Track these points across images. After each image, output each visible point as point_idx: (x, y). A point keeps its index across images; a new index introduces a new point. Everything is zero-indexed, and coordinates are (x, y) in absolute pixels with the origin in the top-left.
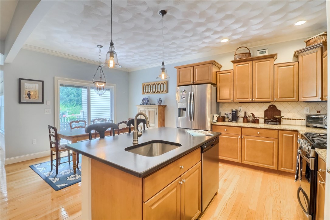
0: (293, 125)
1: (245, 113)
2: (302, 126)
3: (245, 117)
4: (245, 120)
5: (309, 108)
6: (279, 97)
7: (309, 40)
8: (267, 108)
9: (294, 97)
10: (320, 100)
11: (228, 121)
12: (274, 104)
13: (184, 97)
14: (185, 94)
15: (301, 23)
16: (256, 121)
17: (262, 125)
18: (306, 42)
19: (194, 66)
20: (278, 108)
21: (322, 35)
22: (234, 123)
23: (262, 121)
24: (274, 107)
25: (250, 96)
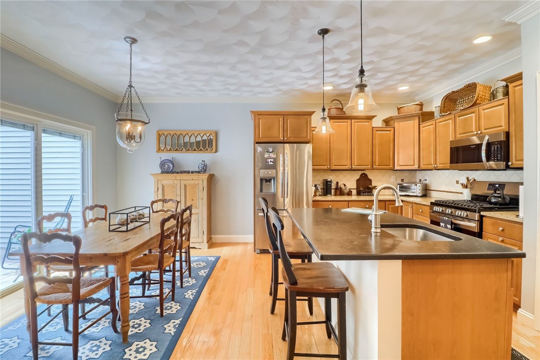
0: (383, 195)
1: (337, 183)
2: (389, 195)
3: (336, 189)
4: (338, 192)
5: (395, 177)
6: (377, 164)
7: (401, 108)
8: (358, 177)
9: (390, 166)
10: (418, 169)
11: (320, 195)
12: (366, 173)
13: (271, 161)
14: (273, 156)
15: (404, 88)
16: (349, 193)
17: (354, 197)
18: (399, 109)
19: (284, 115)
20: (370, 177)
21: (417, 104)
22: (329, 197)
23: (354, 192)
24: (366, 175)
25: (349, 162)
